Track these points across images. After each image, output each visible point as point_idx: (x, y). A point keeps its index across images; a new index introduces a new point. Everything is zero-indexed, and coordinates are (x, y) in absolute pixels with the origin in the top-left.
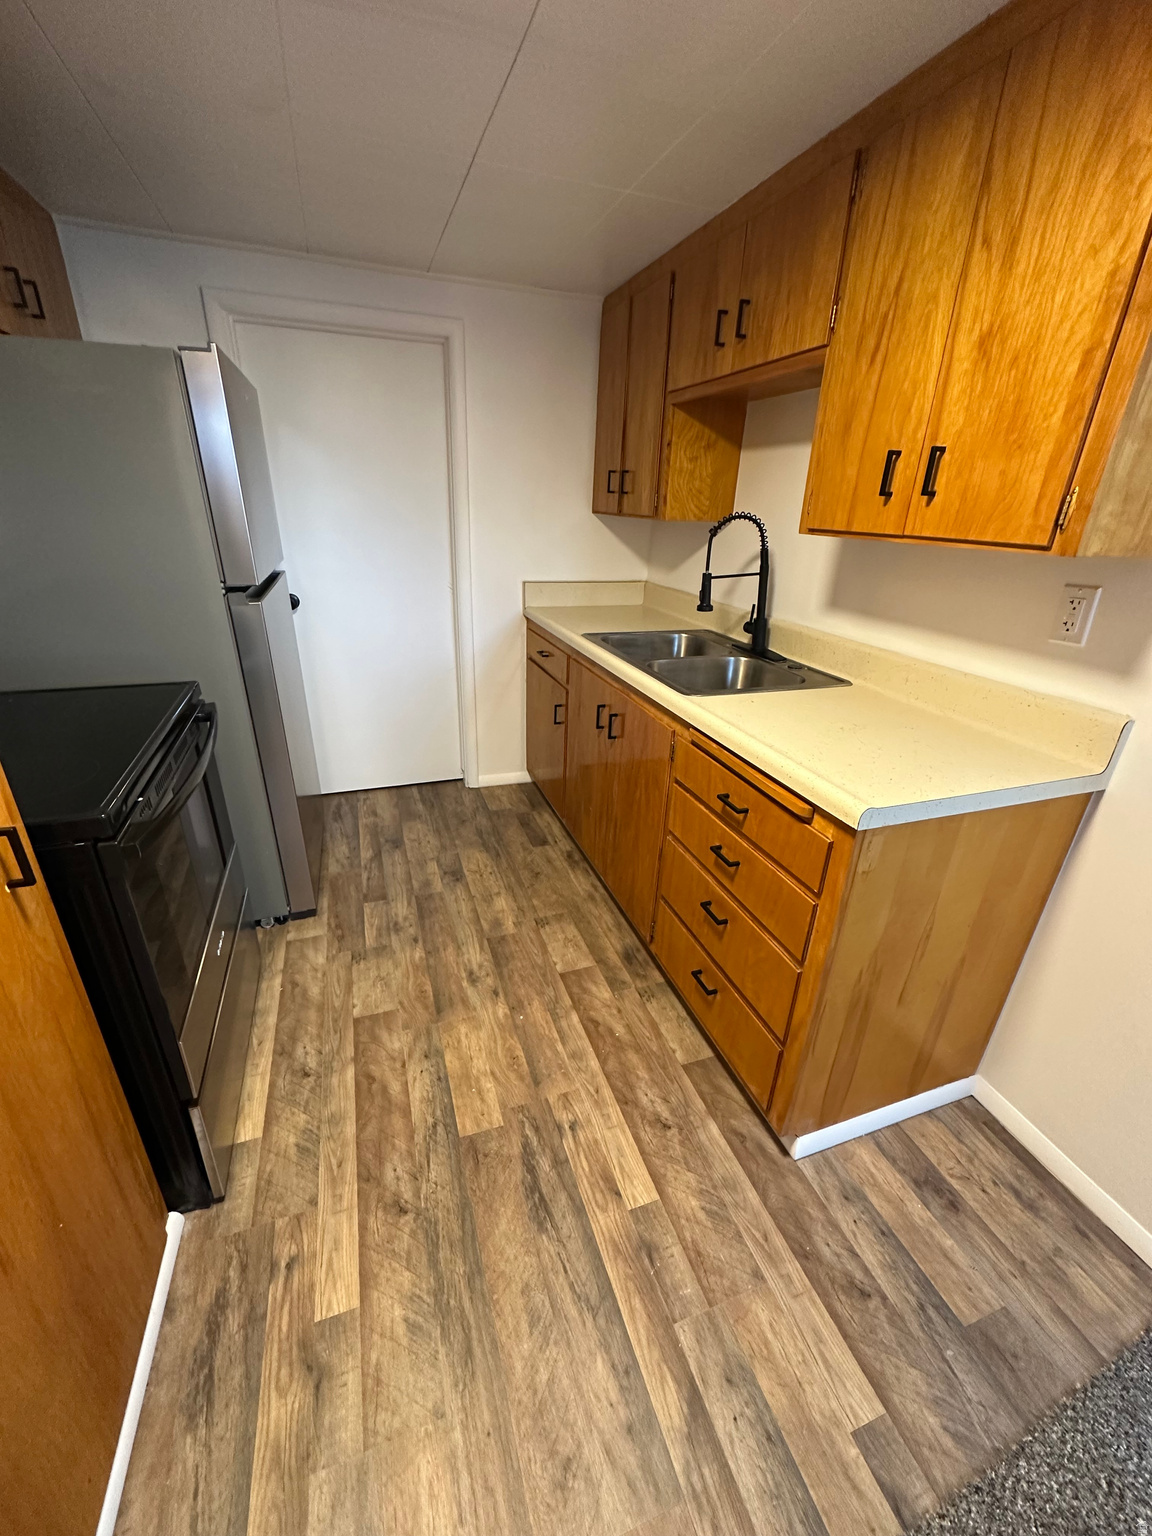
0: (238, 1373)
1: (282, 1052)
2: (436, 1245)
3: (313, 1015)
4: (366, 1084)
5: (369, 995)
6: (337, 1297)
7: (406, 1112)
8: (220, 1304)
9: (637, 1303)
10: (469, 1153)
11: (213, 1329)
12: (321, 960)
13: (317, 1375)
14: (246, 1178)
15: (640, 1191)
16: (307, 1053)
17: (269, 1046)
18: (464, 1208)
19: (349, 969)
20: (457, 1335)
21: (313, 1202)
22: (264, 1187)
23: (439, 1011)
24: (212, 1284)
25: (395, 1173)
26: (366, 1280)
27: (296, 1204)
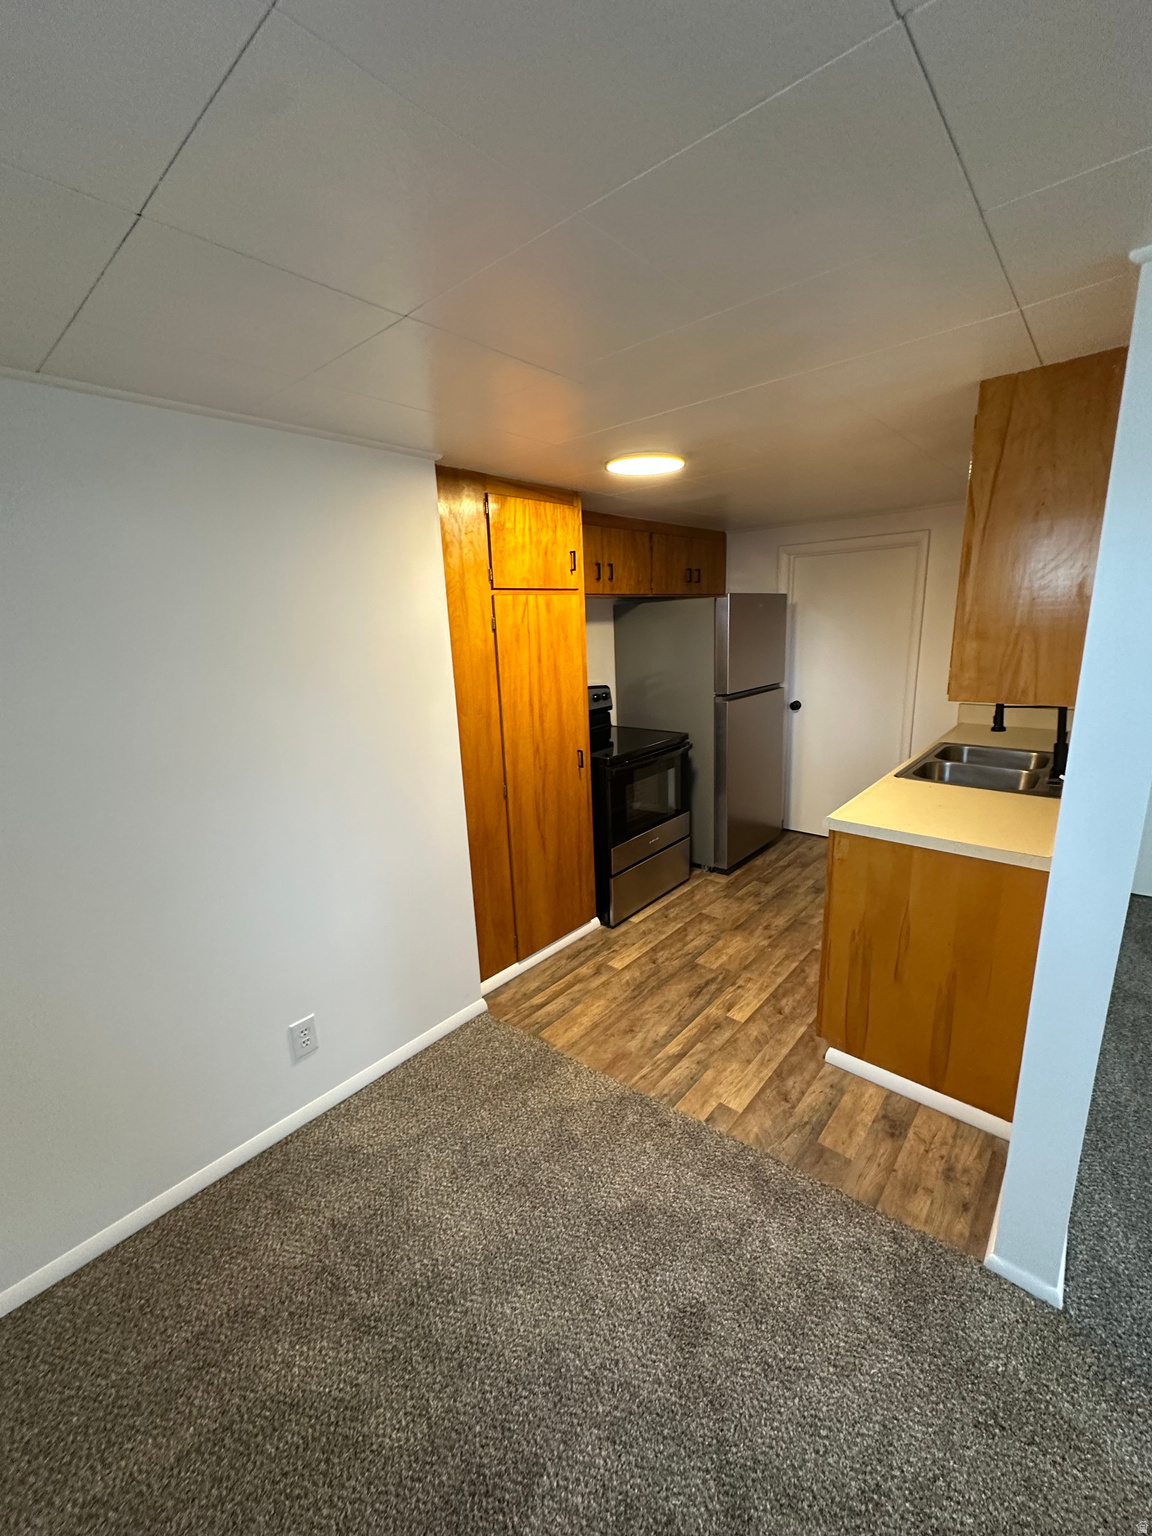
0: (583, 959)
1: (666, 908)
2: (653, 975)
3: (689, 903)
4: (684, 929)
5: (716, 910)
6: (617, 964)
7: (685, 945)
8: (592, 946)
9: (695, 1030)
10: (692, 966)
11: (586, 949)
12: (712, 890)
13: (598, 972)
14: (623, 928)
15: (739, 1015)
16: (672, 913)
17: (664, 904)
18: (672, 976)
19: (718, 898)
20: (636, 993)
21: (634, 944)
22: (625, 933)
23: (737, 928)
24: (593, 942)
25: (662, 956)
26: (627, 967)
27: (628, 941)
